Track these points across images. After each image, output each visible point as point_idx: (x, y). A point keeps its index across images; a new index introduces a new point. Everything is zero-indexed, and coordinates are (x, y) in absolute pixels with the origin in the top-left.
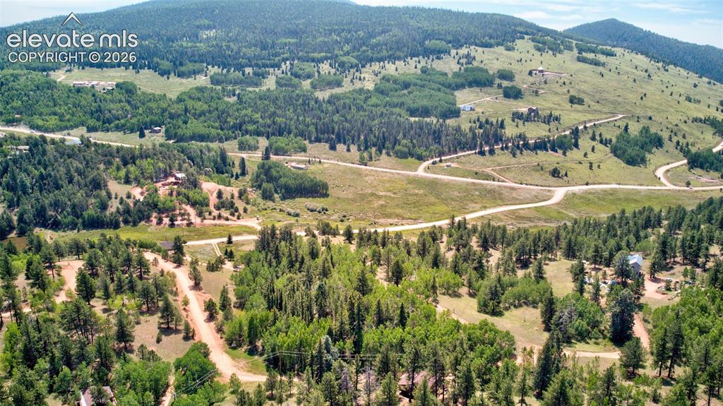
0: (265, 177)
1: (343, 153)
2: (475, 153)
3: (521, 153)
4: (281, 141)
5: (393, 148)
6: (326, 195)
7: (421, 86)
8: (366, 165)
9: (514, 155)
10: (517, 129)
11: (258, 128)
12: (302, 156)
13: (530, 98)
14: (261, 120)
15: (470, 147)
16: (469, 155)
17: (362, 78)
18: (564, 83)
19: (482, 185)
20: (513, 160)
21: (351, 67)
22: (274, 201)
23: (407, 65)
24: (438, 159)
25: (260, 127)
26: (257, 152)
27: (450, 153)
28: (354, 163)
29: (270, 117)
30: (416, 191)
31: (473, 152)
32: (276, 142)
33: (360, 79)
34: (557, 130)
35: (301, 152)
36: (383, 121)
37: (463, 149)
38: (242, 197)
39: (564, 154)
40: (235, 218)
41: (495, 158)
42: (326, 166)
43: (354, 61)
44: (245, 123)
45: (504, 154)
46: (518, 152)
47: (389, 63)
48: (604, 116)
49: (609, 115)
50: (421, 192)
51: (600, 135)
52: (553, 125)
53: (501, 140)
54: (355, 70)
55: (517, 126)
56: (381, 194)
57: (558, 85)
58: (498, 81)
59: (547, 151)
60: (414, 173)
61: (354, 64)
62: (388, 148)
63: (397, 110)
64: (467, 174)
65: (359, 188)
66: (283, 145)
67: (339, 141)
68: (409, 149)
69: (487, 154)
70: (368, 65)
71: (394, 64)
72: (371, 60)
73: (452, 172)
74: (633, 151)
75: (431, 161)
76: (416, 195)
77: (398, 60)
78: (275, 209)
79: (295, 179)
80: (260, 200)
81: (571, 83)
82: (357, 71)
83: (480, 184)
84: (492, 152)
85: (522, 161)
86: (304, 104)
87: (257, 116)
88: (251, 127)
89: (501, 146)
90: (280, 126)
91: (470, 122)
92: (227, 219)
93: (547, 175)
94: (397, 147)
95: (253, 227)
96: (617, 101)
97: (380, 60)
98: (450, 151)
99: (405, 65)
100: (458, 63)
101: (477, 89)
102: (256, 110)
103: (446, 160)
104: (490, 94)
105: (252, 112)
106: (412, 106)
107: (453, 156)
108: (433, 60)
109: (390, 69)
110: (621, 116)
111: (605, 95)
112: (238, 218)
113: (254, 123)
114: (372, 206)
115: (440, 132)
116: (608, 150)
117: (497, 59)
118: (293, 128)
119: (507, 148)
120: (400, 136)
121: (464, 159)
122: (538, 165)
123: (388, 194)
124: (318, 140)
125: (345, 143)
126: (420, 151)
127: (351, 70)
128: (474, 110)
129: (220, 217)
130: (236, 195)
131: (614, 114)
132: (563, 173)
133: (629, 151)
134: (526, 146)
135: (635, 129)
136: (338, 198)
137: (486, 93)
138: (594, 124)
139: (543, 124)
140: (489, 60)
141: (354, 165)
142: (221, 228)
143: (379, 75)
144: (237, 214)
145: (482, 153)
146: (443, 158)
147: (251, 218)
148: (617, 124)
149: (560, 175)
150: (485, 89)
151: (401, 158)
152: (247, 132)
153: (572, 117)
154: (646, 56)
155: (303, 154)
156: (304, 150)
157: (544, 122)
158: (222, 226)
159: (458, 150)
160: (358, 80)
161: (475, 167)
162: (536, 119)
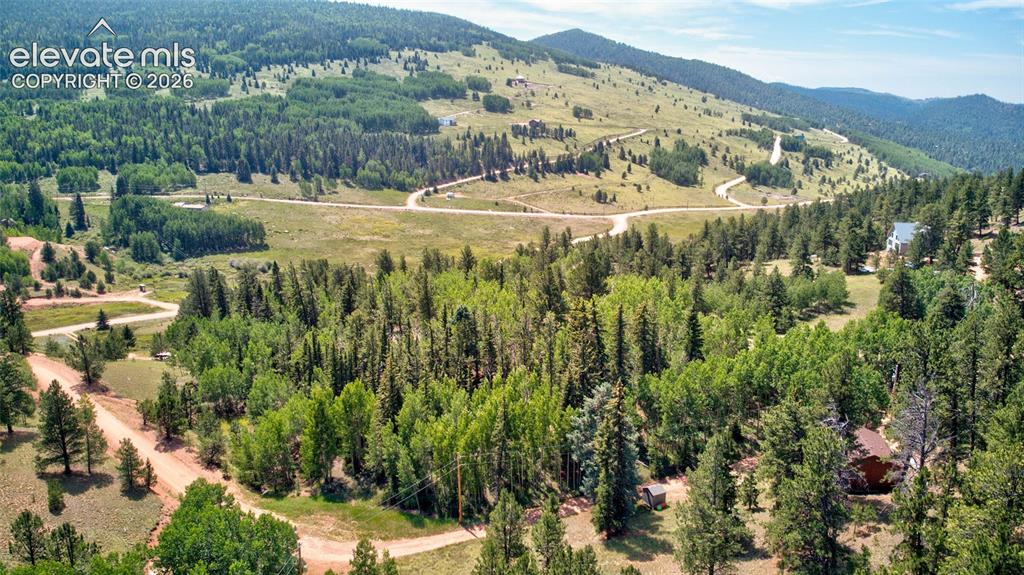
0: (132, 223)
1: (265, 186)
2: (482, 179)
3: (543, 177)
4: (145, 171)
5: (355, 174)
6: (266, 247)
7: (363, 92)
8: (316, 201)
9: (536, 180)
10: (524, 148)
11: (91, 154)
12: (190, 194)
13: (522, 111)
14: (94, 141)
15: (472, 171)
16: (474, 181)
17: (260, 85)
18: (556, 96)
19: (513, 218)
20: (537, 186)
21: (237, 70)
22: (159, 263)
23: (328, 70)
24: (431, 189)
25: (94, 153)
26: (97, 193)
27: (445, 179)
28: (293, 199)
29: (112, 135)
30: (421, 232)
31: (479, 177)
32: (135, 171)
33: (257, 86)
34: (575, 147)
35: (186, 187)
36: (324, 135)
37: (462, 174)
38: (96, 259)
39: (598, 175)
40: (94, 292)
41: (511, 184)
42: (242, 204)
43: (241, 62)
44: (62, 149)
45: (522, 179)
46: (540, 176)
47: (297, 66)
48: (624, 131)
49: (629, 130)
50: (428, 232)
51: (630, 153)
52: (568, 141)
53: (511, 161)
54: (244, 73)
55: (524, 143)
56: (362, 238)
57: (549, 98)
58: (470, 93)
59: (574, 173)
60: (404, 208)
61: (240, 65)
62: (346, 175)
63: (342, 121)
64: (483, 206)
65: (320, 233)
66: (151, 175)
67: (254, 170)
68: (382, 176)
69: (499, 179)
70: (264, 69)
71: (307, 67)
72: (268, 62)
73: (460, 204)
74: (681, 168)
75: (423, 192)
76: (423, 236)
77: (311, 62)
78: (169, 274)
79: (196, 221)
80: (130, 263)
81: (564, 95)
82: (248, 75)
83: (510, 217)
84: (504, 177)
85: (550, 186)
86: (170, 116)
87: (86, 136)
88: (75, 155)
89: (514, 168)
90: (135, 148)
91: (458, 139)
92: (77, 295)
93: (591, 201)
94: (361, 173)
95: (139, 303)
96: (629, 115)
97: (282, 62)
98: (444, 176)
99: (325, 69)
100: (405, 68)
101: (448, 102)
102: (81, 126)
103: (443, 190)
104: (467, 108)
105: (74, 129)
106: (362, 115)
107: (451, 184)
108: (366, 64)
109: (303, 72)
110: (643, 131)
111: (612, 110)
112: (101, 290)
113: (82, 148)
114: (357, 256)
115: (423, 149)
116: (647, 169)
117: (459, 65)
118: (161, 150)
119: (522, 171)
120: (361, 156)
121: (469, 188)
122: (573, 189)
123: (376, 238)
124: (213, 169)
125: (264, 171)
126: (402, 176)
127: (238, 75)
128: (455, 124)
129: (60, 292)
130: (82, 255)
131: (636, 129)
132: (610, 197)
133: (676, 167)
134: (547, 168)
135: (667, 144)
136: (288, 249)
137: (460, 106)
138: (618, 140)
139: (556, 142)
140: (448, 66)
141: (295, 202)
142: (69, 310)
143: (287, 81)
144: (95, 286)
145: (492, 179)
146: (439, 187)
147: (127, 290)
148: (645, 139)
149: (608, 200)
150: (457, 101)
151: (373, 189)
152: (69, 162)
153: (588, 133)
154: (634, 70)
155: (190, 190)
156: (193, 185)
157: (556, 138)
158: (70, 306)
159: (456, 175)
160: (253, 88)
161: (489, 196)
162: (544, 135)
